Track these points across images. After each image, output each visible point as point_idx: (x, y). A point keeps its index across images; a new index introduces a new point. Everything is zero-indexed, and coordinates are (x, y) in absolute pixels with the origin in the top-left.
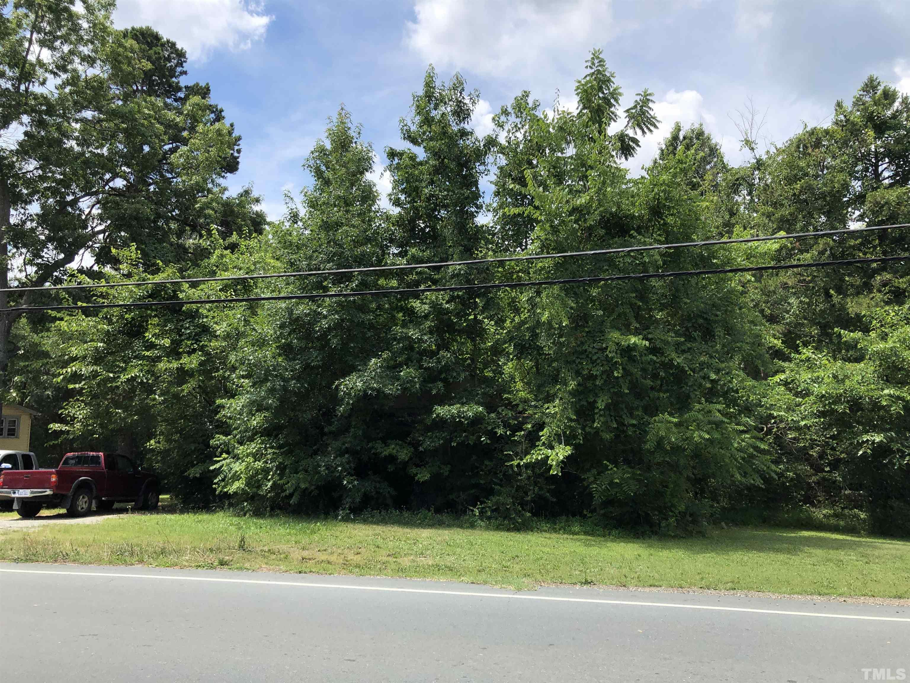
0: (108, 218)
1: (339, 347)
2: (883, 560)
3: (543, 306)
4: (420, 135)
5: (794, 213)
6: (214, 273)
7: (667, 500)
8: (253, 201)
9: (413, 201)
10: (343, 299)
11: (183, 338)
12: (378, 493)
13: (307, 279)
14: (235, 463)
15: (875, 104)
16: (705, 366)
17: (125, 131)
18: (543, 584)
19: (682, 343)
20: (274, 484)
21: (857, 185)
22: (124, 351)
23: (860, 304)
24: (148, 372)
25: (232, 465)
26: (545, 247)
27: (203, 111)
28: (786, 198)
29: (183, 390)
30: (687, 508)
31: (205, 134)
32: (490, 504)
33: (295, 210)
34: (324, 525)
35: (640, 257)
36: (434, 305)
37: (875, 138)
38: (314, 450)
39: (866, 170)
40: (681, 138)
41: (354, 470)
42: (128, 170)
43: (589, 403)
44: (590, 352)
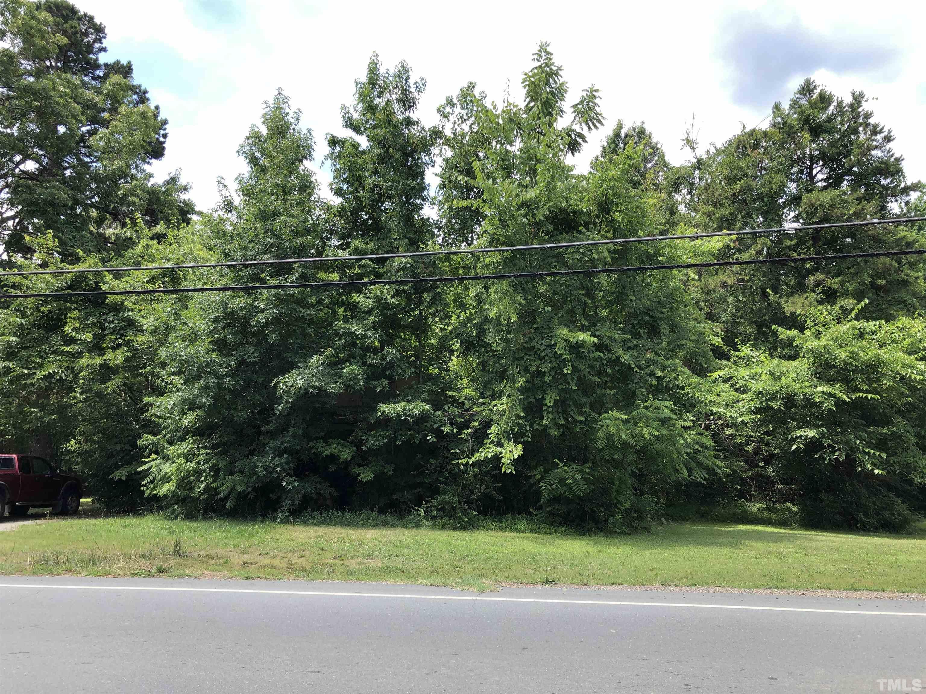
0: (19, 204)
1: (278, 342)
2: (821, 552)
3: (491, 301)
4: (363, 124)
5: (733, 213)
6: (139, 264)
7: (613, 496)
8: (180, 189)
9: (356, 191)
10: (282, 293)
11: (106, 332)
12: (318, 494)
13: (242, 271)
14: (164, 464)
15: (812, 107)
16: (651, 363)
17: (38, 109)
18: (504, 585)
19: (629, 340)
20: (207, 485)
21: (792, 187)
22: (39, 346)
23: (795, 304)
24: (68, 368)
25: (162, 466)
26: (494, 241)
27: (124, 91)
28: (726, 198)
29: (107, 388)
30: (632, 504)
31: (128, 116)
32: (435, 502)
33: (229, 198)
34: (263, 528)
35: (589, 253)
36: (378, 300)
37: (811, 141)
38: (250, 450)
39: (802, 172)
40: (623, 135)
41: (294, 470)
42: (41, 152)
43: (537, 400)
44: (539, 349)
